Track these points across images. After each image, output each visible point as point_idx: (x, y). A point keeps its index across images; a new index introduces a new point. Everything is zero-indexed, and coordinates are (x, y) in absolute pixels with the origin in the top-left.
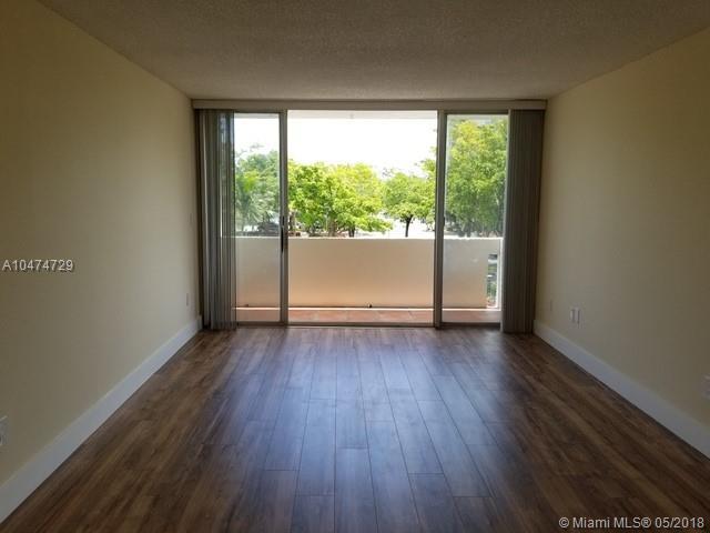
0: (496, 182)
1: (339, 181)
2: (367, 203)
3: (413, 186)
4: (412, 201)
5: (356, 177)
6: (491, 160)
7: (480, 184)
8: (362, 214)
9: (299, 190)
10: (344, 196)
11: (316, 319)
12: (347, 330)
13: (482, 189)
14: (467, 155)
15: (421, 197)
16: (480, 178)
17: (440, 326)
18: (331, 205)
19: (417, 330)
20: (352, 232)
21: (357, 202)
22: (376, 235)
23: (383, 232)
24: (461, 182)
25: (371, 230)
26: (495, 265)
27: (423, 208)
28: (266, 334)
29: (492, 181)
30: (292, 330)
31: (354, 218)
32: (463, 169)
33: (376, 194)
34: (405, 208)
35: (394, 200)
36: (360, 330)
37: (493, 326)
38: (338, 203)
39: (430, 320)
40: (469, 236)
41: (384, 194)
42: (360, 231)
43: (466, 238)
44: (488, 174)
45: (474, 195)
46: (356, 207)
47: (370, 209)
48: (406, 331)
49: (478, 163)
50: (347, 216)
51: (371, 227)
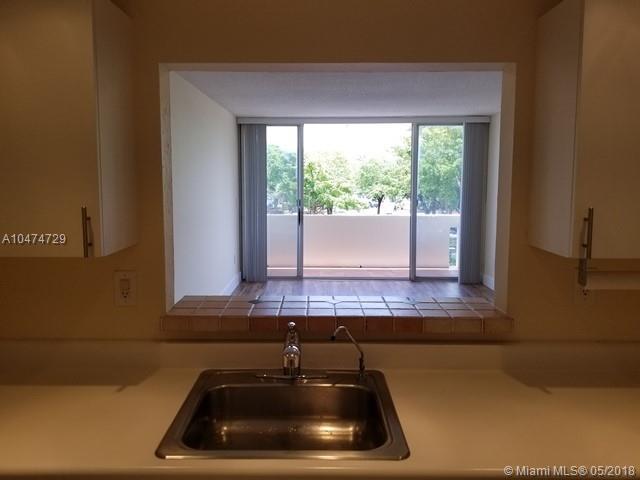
0: (457, 166)
1: (320, 166)
2: (344, 185)
3: (383, 170)
4: (383, 183)
5: (334, 162)
6: (452, 147)
7: (443, 168)
8: (340, 194)
9: (285, 175)
10: (324, 178)
11: (321, 275)
12: (347, 283)
13: (445, 173)
14: (431, 143)
15: (391, 179)
16: (444, 163)
17: (415, 279)
18: (313, 186)
19: (397, 282)
20: (330, 210)
21: (335, 185)
22: (351, 213)
23: (358, 210)
24: (427, 166)
25: (347, 209)
26: (455, 239)
27: (394, 189)
28: (289, 285)
29: (454, 165)
30: (306, 282)
31: (332, 198)
32: (429, 155)
33: (351, 177)
34: (377, 189)
35: (367, 182)
36: (356, 283)
37: (453, 280)
38: (319, 185)
39: (408, 276)
40: (434, 213)
41: (358, 177)
42: (338, 209)
43: (431, 215)
44: (450, 159)
45: (439, 177)
46: (334, 188)
47: (346, 190)
48: (390, 283)
49: (441, 150)
50: (326, 196)
51: (348, 205)
